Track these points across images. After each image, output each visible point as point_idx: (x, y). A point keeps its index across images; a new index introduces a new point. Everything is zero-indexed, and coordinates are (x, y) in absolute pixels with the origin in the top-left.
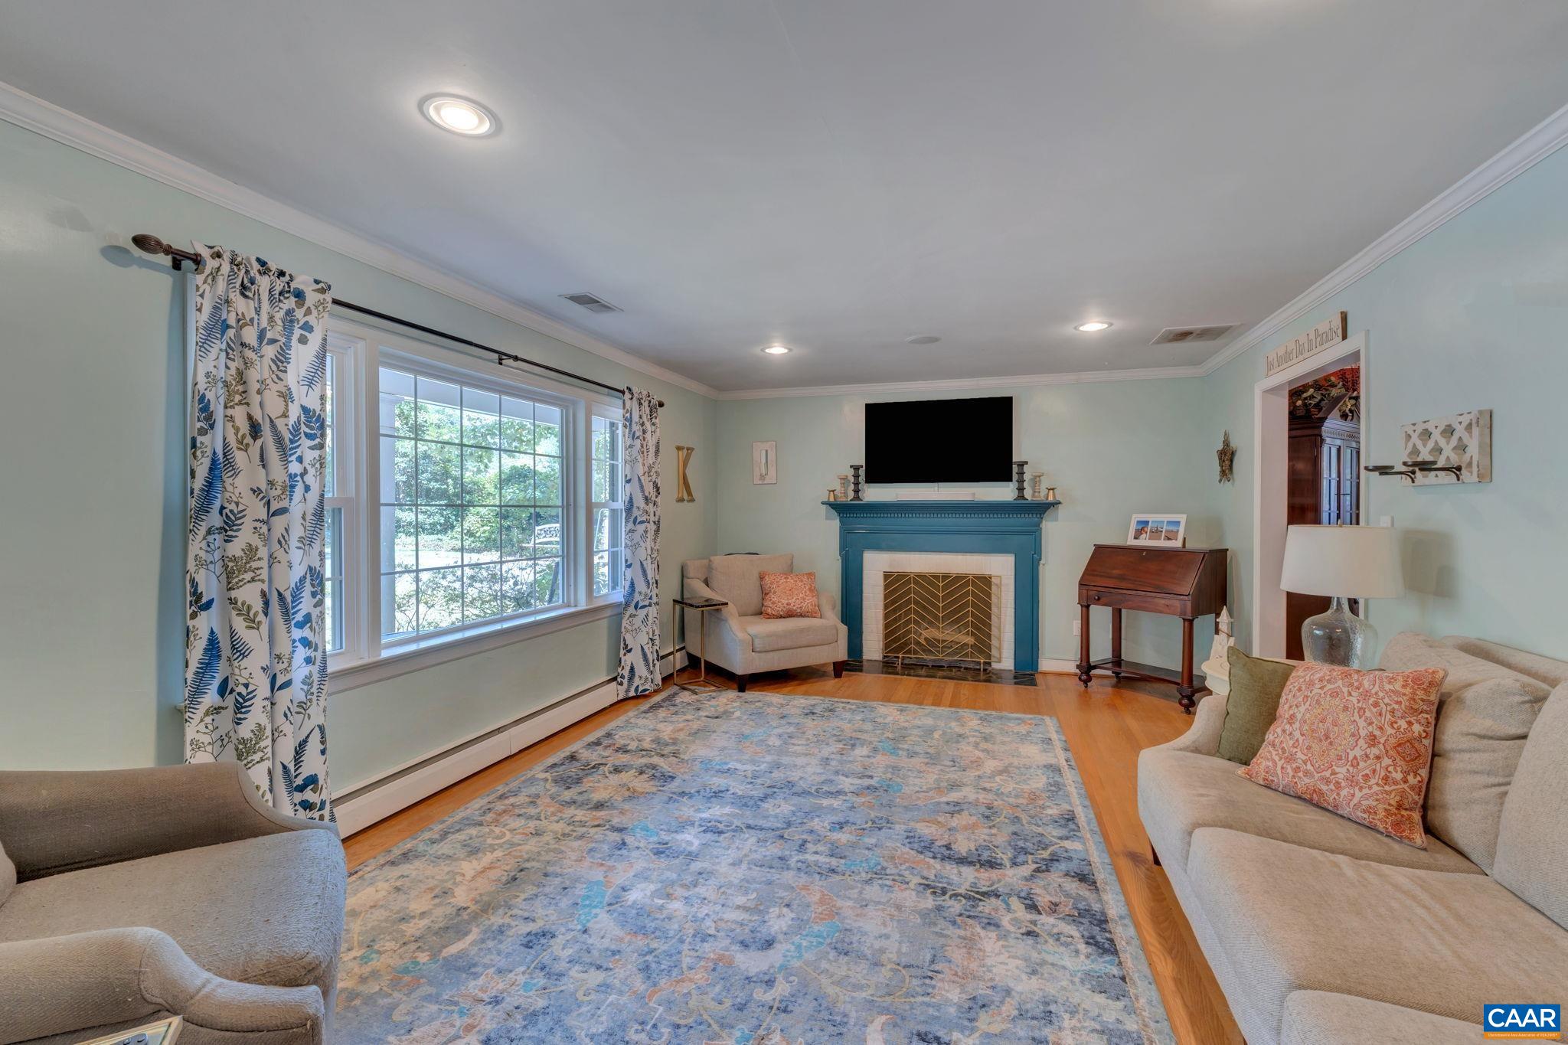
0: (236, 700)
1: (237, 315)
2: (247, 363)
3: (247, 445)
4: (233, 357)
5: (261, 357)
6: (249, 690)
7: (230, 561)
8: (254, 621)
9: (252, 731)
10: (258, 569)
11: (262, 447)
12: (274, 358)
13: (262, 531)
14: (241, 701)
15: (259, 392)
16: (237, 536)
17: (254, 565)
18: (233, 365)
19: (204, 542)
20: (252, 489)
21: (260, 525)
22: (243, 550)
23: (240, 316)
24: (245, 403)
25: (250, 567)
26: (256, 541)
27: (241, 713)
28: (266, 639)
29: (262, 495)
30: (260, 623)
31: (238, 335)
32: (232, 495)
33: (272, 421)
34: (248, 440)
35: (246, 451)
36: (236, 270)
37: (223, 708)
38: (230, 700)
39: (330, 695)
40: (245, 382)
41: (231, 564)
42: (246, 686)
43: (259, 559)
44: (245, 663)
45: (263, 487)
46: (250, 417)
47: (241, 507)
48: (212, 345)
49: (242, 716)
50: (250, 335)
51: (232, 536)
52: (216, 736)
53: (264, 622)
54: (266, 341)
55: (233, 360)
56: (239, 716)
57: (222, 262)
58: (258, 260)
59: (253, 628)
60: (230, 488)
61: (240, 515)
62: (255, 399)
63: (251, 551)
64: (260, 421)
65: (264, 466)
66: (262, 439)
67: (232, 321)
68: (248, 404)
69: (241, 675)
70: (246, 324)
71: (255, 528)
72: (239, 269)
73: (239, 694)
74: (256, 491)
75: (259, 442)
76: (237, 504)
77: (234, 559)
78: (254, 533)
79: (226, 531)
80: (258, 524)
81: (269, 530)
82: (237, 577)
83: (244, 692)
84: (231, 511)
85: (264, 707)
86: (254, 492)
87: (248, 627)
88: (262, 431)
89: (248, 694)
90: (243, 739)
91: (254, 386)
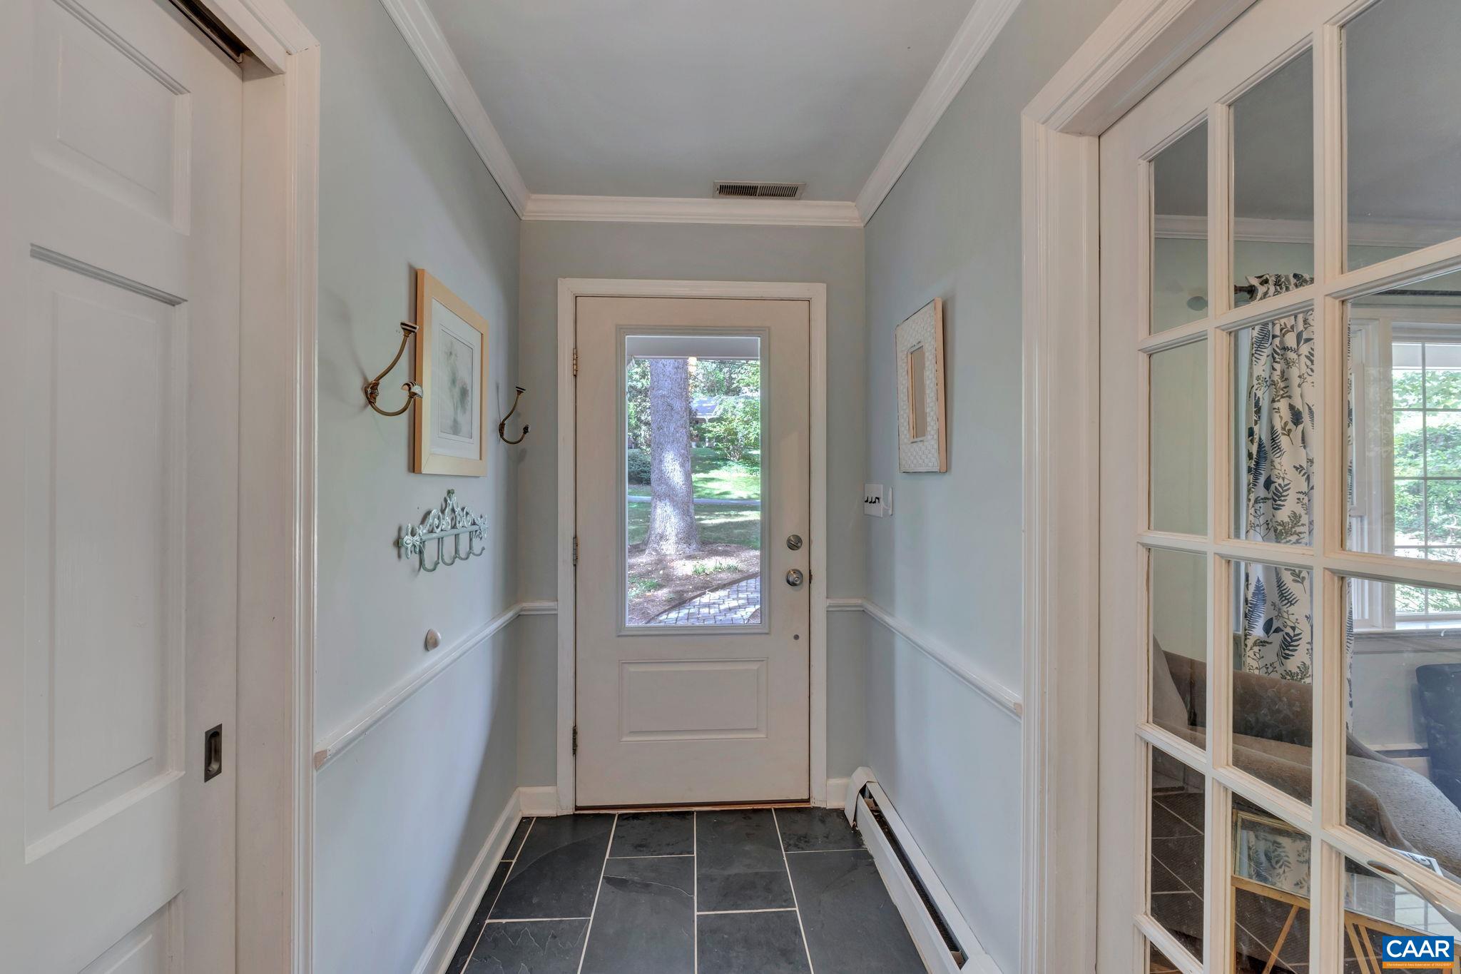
0: (1284, 638)
1: (1281, 325)
2: (1288, 363)
3: (1290, 431)
4: (1278, 360)
5: (1299, 356)
6: (1296, 633)
7: (1280, 525)
8: (1299, 577)
9: (1299, 667)
10: (1300, 533)
11: (1303, 431)
12: (1308, 354)
13: (1304, 502)
14: (1289, 640)
15: (1299, 386)
16: (1284, 505)
17: (1298, 529)
18: (1277, 366)
19: (1253, 509)
20: (1295, 467)
21: (1303, 496)
22: (1289, 517)
23: (1283, 326)
24: (1287, 396)
25: (1295, 531)
26: (1299, 510)
27: (1289, 650)
28: (1308, 591)
29: (1303, 472)
30: (1304, 578)
31: (1281, 342)
32: (1279, 471)
33: (1310, 408)
34: (1291, 425)
35: (1289, 435)
36: (1279, 290)
37: (1267, 643)
38: (1276, 639)
39: (1355, 653)
40: (1286, 379)
41: (1280, 528)
42: (1293, 628)
43: (1303, 525)
44: (1292, 610)
45: (1304, 465)
46: (1292, 407)
47: (1286, 482)
48: (1261, 353)
49: (1290, 653)
50: (1291, 340)
51: (1280, 505)
52: (1262, 663)
53: (1307, 578)
54: (1303, 341)
55: (1279, 363)
56: (1287, 652)
57: (1269, 286)
58: (1295, 276)
59: (1298, 581)
60: (1278, 466)
61: (1286, 488)
62: (1296, 392)
63: (1296, 518)
64: (1301, 409)
65: (1305, 447)
66: (1302, 425)
67: (1277, 332)
68: (1290, 397)
69: (1288, 619)
70: (1288, 331)
71: (1299, 499)
72: (1281, 288)
73: (1287, 634)
74: (1299, 469)
75: (1301, 427)
76: (1283, 479)
77: (1282, 524)
78: (1298, 503)
79: (1275, 501)
80: (1301, 496)
81: (1309, 501)
82: (1285, 538)
83: (1292, 633)
84: (1280, 485)
85: (1308, 650)
86: (1297, 469)
87: (1294, 581)
88: (1302, 418)
89: (1295, 636)
90: (1290, 671)
91: (1296, 381)
